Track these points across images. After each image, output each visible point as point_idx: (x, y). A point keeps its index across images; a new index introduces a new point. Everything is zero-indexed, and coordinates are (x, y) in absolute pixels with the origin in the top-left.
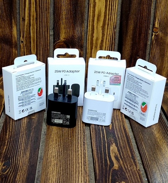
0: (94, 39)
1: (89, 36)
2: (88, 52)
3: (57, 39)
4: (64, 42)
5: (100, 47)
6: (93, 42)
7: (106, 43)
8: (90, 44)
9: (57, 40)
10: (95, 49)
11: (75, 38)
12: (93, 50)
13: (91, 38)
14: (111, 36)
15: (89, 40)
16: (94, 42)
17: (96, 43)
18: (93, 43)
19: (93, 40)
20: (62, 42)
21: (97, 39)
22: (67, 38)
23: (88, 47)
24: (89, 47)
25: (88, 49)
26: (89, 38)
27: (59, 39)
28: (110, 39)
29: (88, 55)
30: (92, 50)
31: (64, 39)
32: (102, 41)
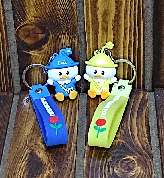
0: (100, 13)
1: (87, 8)
2: (89, 40)
3: (20, 19)
4: (36, 24)
5: (113, 28)
6: (97, 19)
7: (125, 19)
8: (92, 24)
9: (21, 22)
10: (103, 34)
11: (58, 14)
12: (99, 35)
13: (91, 13)
14: (135, 4)
15: (88, 16)
16: (100, 20)
17: (105, 21)
18: (98, 22)
19: (97, 16)
20: (31, 25)
21: (106, 13)
22: (41, 16)
23: (88, 30)
24: (91, 29)
25: (89, 34)
26: (87, 12)
27: (24, 18)
28: (135, 10)
29: (89, 46)
30: (97, 35)
31: (35, 17)
32: (117, 15)
